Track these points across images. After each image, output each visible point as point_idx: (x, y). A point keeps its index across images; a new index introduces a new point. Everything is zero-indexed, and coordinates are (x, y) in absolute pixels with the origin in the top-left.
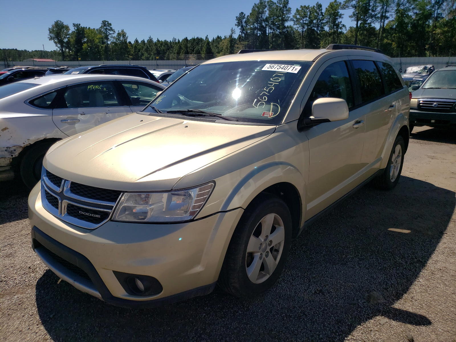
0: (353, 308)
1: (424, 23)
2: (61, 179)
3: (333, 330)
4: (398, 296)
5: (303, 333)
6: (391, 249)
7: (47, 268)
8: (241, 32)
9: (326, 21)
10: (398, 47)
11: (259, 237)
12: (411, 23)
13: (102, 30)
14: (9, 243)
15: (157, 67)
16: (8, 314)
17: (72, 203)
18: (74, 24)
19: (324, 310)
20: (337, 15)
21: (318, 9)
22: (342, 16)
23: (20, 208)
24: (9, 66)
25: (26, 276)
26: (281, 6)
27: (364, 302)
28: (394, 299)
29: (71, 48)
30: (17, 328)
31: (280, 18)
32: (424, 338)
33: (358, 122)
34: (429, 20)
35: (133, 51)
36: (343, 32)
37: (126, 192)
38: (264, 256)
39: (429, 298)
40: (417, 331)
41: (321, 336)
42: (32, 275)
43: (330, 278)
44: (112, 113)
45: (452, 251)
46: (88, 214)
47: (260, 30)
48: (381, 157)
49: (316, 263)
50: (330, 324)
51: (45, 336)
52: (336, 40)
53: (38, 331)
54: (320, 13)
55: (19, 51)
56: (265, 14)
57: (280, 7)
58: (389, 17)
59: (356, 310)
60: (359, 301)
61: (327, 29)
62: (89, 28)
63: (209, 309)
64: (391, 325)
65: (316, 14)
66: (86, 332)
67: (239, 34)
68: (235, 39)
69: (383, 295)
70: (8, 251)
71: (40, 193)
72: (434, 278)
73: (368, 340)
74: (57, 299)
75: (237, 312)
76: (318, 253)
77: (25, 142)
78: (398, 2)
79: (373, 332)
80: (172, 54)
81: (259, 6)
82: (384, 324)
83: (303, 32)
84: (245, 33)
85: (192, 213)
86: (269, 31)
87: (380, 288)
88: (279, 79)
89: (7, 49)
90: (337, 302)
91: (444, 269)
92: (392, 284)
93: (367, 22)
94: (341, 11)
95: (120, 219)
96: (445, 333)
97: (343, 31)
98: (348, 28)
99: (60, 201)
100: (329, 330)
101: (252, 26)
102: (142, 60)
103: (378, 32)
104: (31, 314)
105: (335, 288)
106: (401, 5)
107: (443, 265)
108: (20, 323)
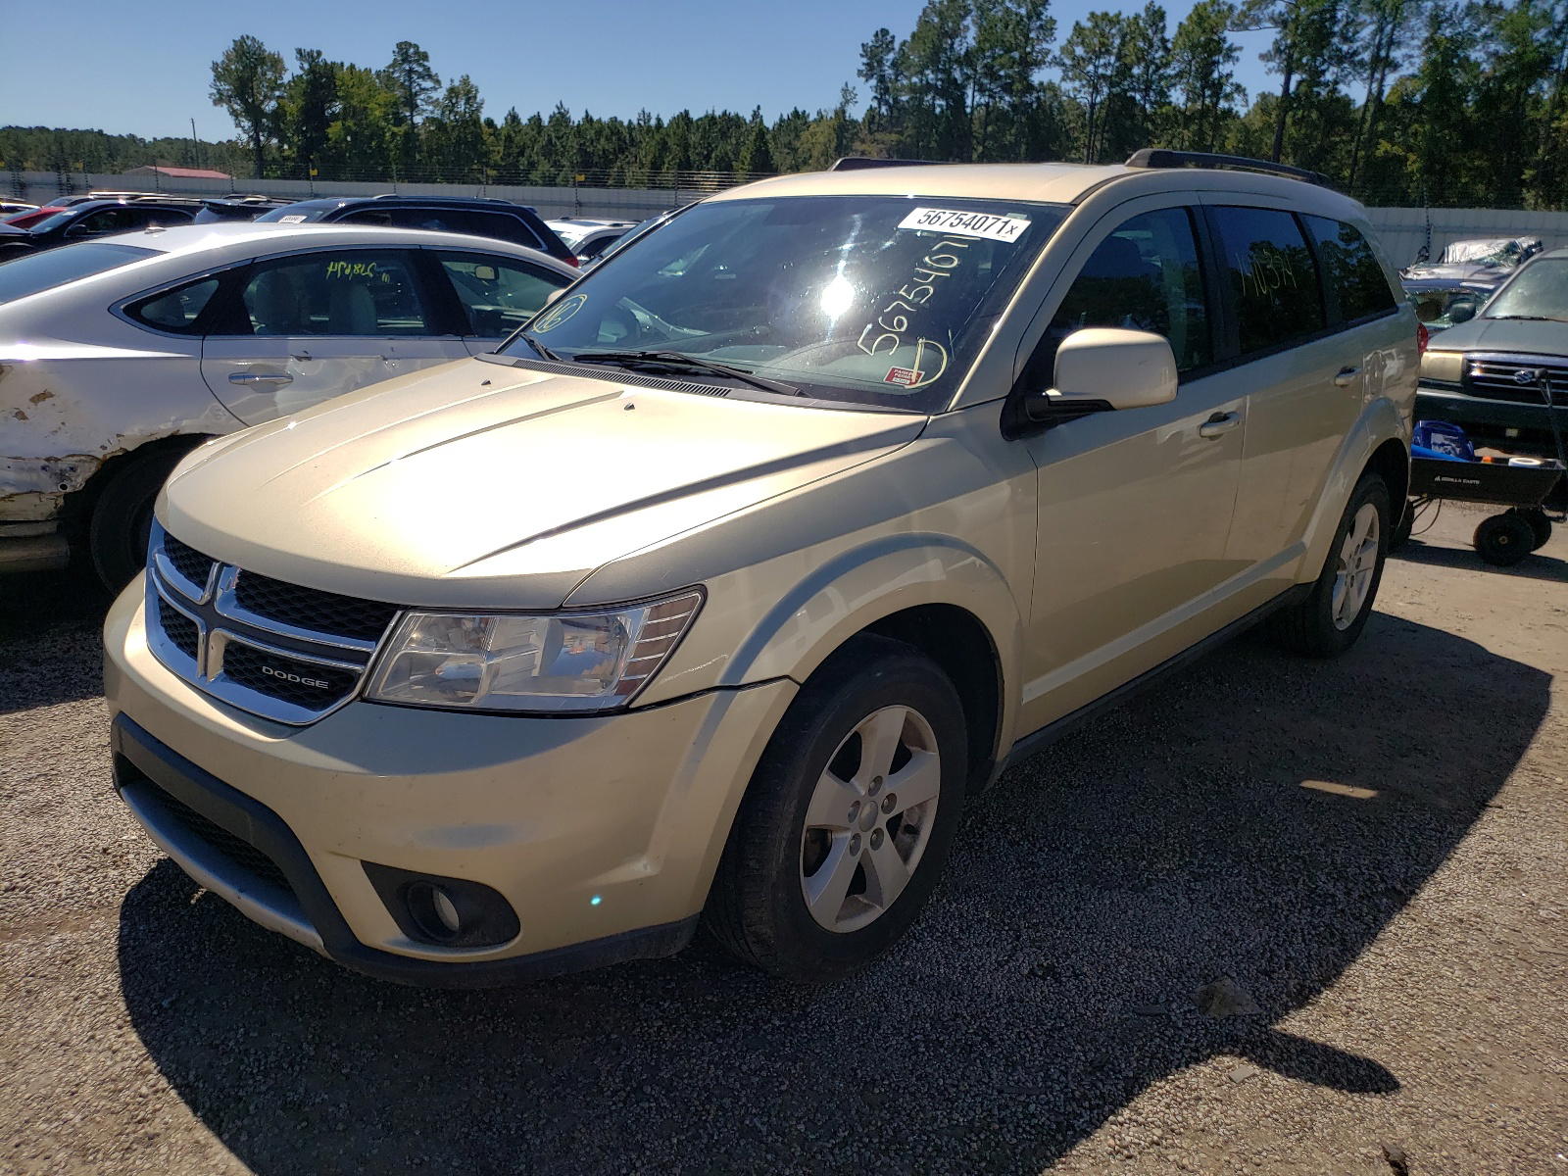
0: (1151, 1026)
1: (1520, 89)
2: (210, 561)
3: (1073, 1091)
4: (1303, 997)
5: (973, 1097)
6: (1305, 850)
7: (161, 855)
8: (875, 98)
9: (1177, 69)
10: (1427, 170)
11: (852, 780)
12: (1478, 88)
13: (396, 75)
14: (43, 771)
15: (576, 211)
16: (29, 992)
17: (239, 640)
18: (299, 51)
19: (1053, 1029)
20: (1219, 51)
21: (1151, 26)
22: (1235, 54)
23: (85, 662)
24: (72, 189)
25: (91, 876)
26: (1023, 11)
27: (1190, 1011)
28: (1290, 1004)
29: (289, 135)
30: (53, 1034)
31: (1016, 55)
32: (1374, 1131)
33: (1219, 419)
34: (1540, 81)
35: (499, 152)
36: (1234, 111)
37: (414, 608)
38: (865, 843)
39: (1406, 1008)
40: (1350, 1110)
41: (1032, 1107)
42: (113, 873)
43: (1086, 930)
44: (402, 358)
45: (1508, 865)
46: (290, 675)
47: (941, 93)
48: (1303, 544)
49: (1046, 880)
50: (1065, 1074)
51: (142, 1062)
52: (1210, 140)
53: (119, 1046)
54: (1156, 41)
55: (109, 138)
56: (966, 38)
57: (1017, 14)
58: (1401, 62)
59: (1158, 1034)
60: (1174, 1006)
61: (1178, 99)
62: (352, 66)
63: (676, 1006)
64: (1266, 1086)
65: (1142, 45)
66: (272, 1058)
67: (868, 107)
68: (854, 122)
69: (1254, 992)
70: (38, 794)
71: (142, 606)
72: (1433, 946)
73: (1184, 1127)
74: (190, 951)
75: (769, 1021)
76: (1059, 850)
77: (107, 444)
78: (1434, 13)
79: (1205, 1104)
80: (634, 168)
81: (944, 9)
82: (1243, 1082)
83: (1093, 105)
84: (891, 101)
85: (625, 688)
86: (974, 97)
87: (1248, 970)
88: (952, 261)
89: (69, 128)
90: (1100, 1005)
91: (1473, 919)
92: (1291, 958)
93: (1322, 79)
94: (1232, 37)
95: (391, 697)
96: (1445, 1121)
97: (1235, 109)
98: (1253, 99)
99: (202, 634)
100: (1061, 1091)
101: (915, 79)
102: (532, 184)
103: (1359, 115)
104: (101, 994)
105: (1098, 962)
106: (1445, 25)
107: (1472, 908)
108: (64, 1021)
